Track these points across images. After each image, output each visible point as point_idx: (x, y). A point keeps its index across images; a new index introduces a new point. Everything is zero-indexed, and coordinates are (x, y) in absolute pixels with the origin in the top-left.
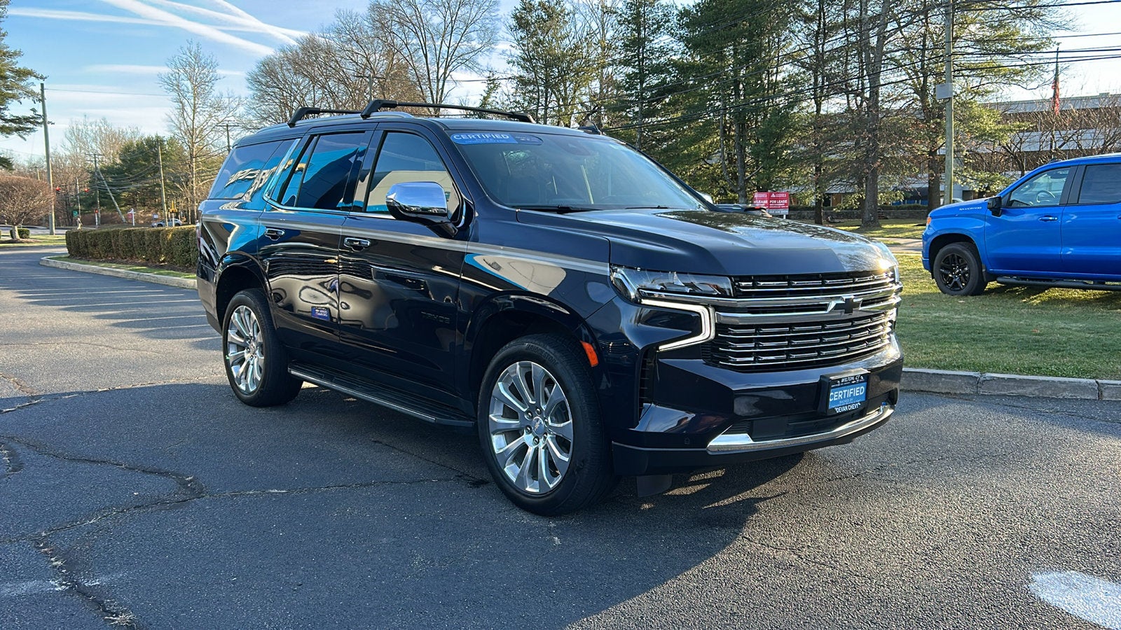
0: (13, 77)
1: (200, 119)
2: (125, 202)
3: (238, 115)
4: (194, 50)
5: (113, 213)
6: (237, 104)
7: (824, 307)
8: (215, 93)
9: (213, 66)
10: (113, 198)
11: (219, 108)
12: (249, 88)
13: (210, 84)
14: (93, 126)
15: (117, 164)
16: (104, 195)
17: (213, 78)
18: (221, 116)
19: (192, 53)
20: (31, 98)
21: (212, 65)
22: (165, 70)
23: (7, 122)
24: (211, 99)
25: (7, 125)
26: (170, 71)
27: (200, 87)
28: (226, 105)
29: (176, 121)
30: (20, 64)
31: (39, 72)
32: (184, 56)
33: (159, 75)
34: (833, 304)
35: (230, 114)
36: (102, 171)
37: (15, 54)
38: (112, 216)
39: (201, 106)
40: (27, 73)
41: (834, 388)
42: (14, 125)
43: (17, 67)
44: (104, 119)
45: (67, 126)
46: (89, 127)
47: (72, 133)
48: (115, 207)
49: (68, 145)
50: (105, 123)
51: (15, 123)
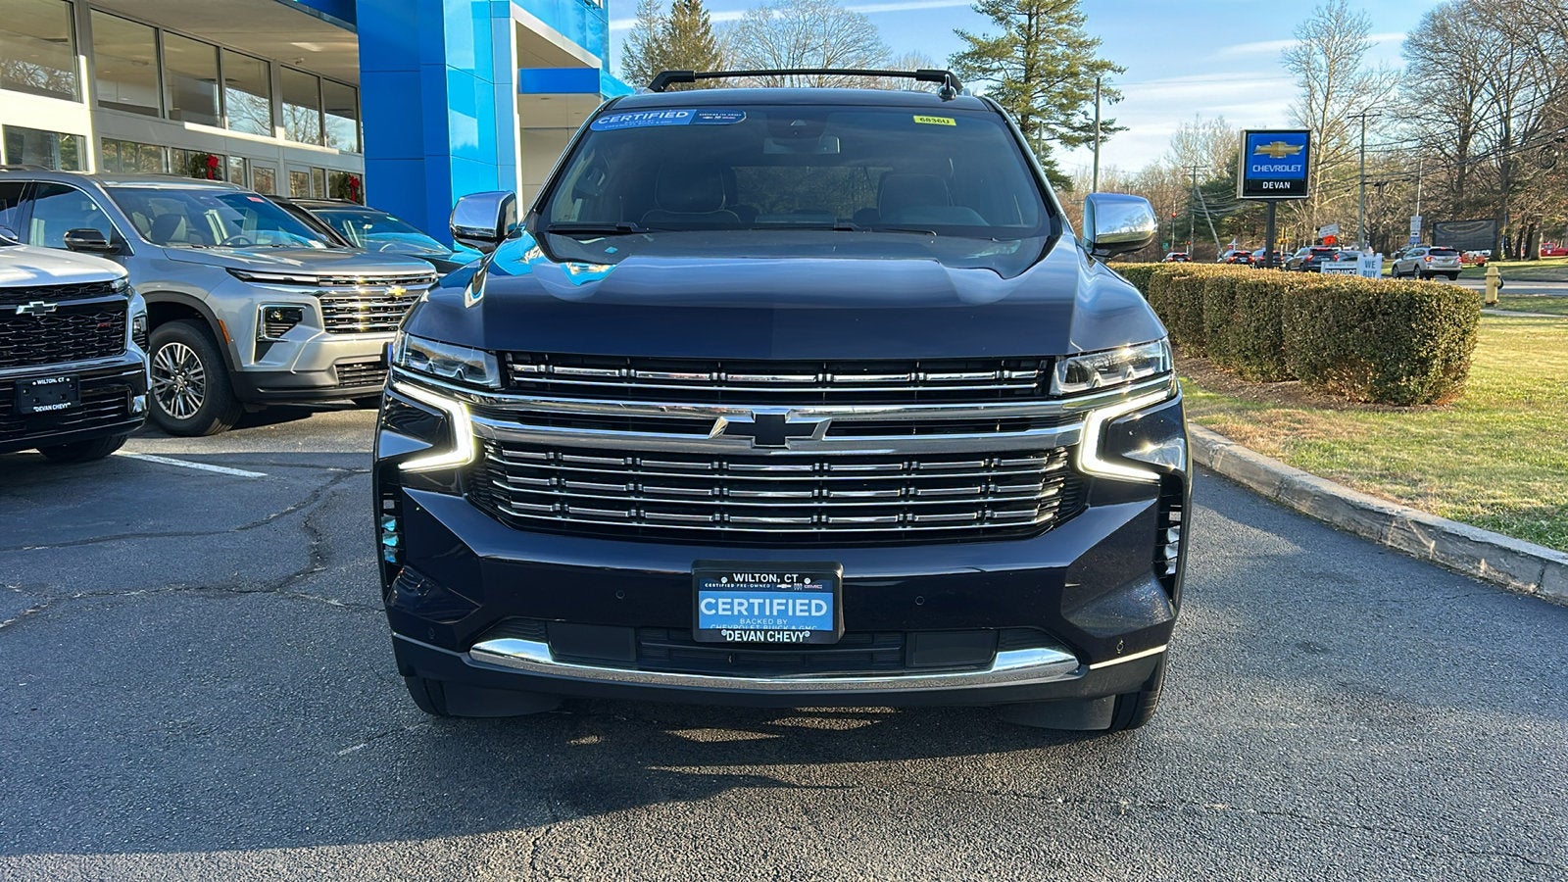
0: (1085, 73)
1: (1335, 108)
2: (1227, 230)
3: (1392, 98)
4: (1336, 8)
5: (1211, 246)
6: (1392, 81)
7: (705, 426)
8: (1361, 69)
9: (1363, 29)
10: (1211, 225)
11: (1363, 91)
12: (1405, 56)
13: (1356, 57)
14: (1207, 128)
15: (1223, 179)
16: (1201, 221)
17: (1360, 47)
18: (1366, 100)
19: (1334, 14)
20: (1107, 98)
21: (1361, 28)
22: (1292, 44)
23: (1075, 131)
24: (1355, 77)
25: (1076, 134)
26: (1299, 43)
27: (1339, 61)
28: (1376, 85)
29: (1301, 115)
30: (1097, 55)
31: (1117, 64)
32: (1322, 20)
33: (1283, 51)
34: (722, 422)
35: (1381, 99)
36: (1203, 189)
37: (1093, 43)
38: (1208, 248)
39: (1338, 89)
40: (1104, 66)
41: (709, 589)
42: (1083, 134)
43: (1093, 59)
44: (1221, 118)
45: (1175, 131)
46: (1201, 131)
47: (1180, 138)
48: (1213, 237)
49: (1174, 155)
50: (1222, 122)
51: (1085, 131)
